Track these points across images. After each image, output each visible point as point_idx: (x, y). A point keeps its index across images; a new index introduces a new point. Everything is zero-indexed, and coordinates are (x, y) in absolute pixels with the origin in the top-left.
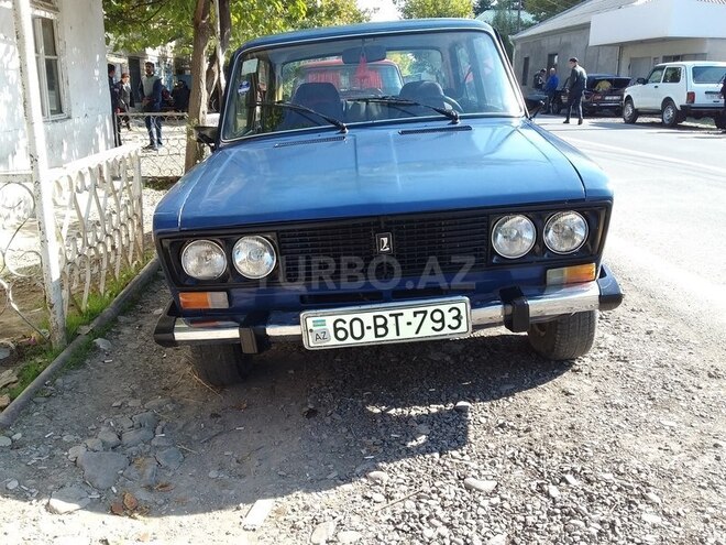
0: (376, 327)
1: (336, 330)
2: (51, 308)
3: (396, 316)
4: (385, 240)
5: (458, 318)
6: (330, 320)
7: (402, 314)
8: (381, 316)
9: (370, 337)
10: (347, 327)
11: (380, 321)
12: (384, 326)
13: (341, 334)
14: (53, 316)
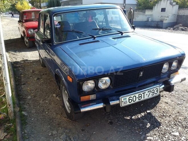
0: (139, 97)
1: (129, 100)
2: (9, 106)
3: (144, 93)
4: (142, 73)
5: (157, 91)
6: (128, 98)
7: (145, 93)
8: (140, 94)
9: (137, 100)
10: (132, 99)
11: (140, 96)
12: (141, 97)
13: (130, 101)
14: (10, 108)
